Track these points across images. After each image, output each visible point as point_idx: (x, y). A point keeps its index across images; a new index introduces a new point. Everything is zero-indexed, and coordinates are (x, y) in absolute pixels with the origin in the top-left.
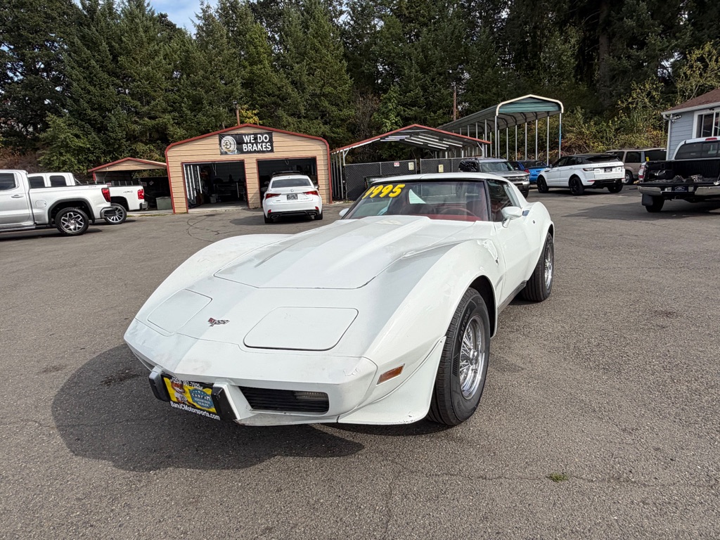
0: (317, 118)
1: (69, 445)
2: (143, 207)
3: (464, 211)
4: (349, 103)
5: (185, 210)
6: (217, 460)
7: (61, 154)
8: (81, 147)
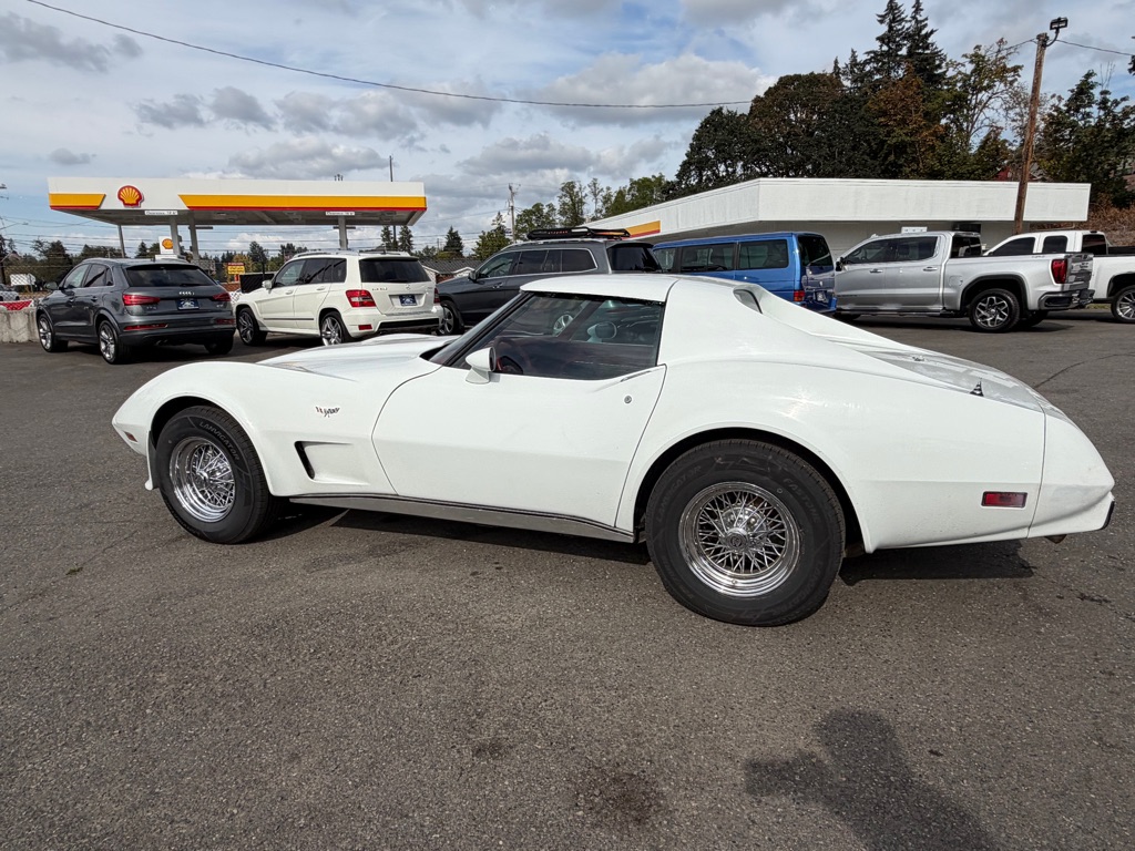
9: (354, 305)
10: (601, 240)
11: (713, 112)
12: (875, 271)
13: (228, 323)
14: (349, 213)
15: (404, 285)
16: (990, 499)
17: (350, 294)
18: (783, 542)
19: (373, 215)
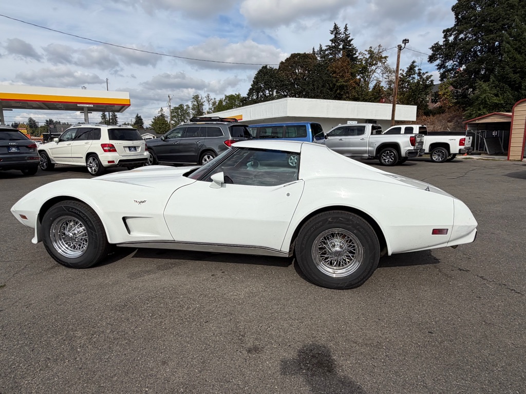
5: (519, 158)
7: (479, 109)
8: (496, 103)
9: (105, 151)
10: (226, 123)
11: (263, 67)
12: (341, 140)
13: (36, 159)
14: (90, 105)
15: (131, 142)
16: (435, 232)
17: (103, 146)
18: (354, 253)
19: (102, 107)
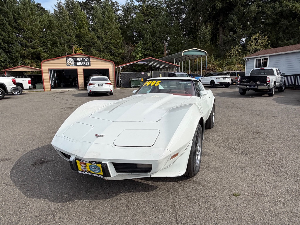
0: (108, 53)
1: (24, 193)
2: (30, 88)
3: (184, 92)
4: (122, 47)
5: (49, 90)
6: (97, 196)
